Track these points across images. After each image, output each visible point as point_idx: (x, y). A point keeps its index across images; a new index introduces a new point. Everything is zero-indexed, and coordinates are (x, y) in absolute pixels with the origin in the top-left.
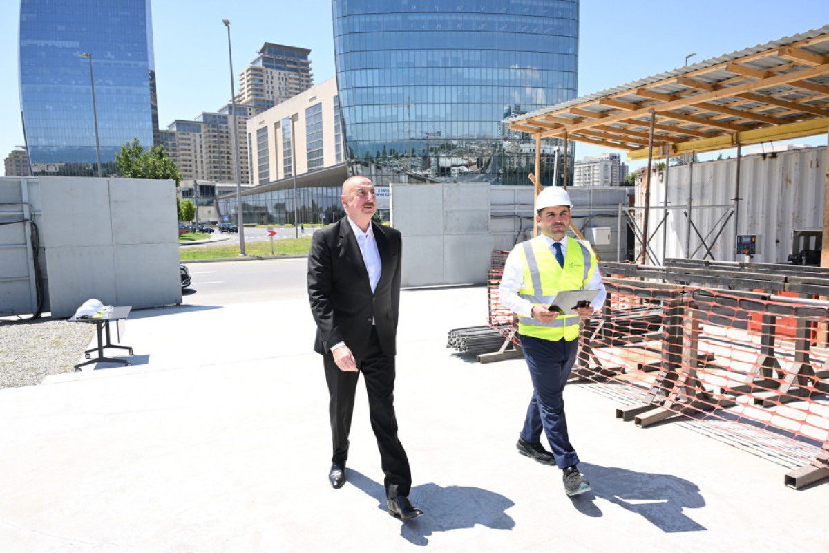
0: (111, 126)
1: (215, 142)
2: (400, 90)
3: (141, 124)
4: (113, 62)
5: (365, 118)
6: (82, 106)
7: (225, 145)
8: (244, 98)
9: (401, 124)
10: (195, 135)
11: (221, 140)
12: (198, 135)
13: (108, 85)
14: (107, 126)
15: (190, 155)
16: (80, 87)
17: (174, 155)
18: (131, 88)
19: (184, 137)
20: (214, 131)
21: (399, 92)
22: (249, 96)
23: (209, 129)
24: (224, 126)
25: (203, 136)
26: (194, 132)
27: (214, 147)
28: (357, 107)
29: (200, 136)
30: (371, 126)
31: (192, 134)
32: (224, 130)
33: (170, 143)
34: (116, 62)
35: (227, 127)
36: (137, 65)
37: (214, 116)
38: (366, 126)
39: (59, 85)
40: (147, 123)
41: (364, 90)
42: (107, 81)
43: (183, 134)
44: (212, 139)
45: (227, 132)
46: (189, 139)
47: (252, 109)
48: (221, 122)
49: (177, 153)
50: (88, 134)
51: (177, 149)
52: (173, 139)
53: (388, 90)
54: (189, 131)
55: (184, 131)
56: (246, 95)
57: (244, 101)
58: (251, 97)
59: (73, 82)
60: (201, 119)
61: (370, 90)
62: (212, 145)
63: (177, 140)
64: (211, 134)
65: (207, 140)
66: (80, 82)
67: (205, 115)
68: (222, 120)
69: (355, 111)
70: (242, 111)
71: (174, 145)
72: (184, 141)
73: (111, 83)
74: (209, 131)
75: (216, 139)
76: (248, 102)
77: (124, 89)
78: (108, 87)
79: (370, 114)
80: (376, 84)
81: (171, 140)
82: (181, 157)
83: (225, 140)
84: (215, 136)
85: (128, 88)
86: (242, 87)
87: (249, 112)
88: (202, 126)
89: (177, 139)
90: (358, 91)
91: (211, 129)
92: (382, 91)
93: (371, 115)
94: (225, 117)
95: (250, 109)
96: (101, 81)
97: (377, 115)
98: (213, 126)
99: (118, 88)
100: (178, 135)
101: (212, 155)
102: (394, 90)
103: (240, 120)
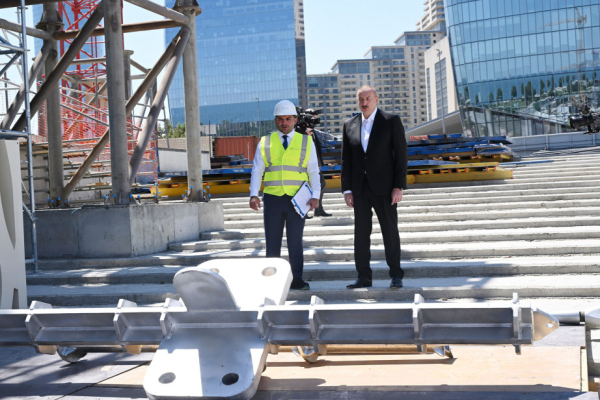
0: (253, 79)
1: (387, 83)
2: (517, 20)
3: (284, 74)
4: (256, 6)
5: (475, 57)
6: (223, 60)
7: (400, 85)
8: (429, 21)
9: (519, 60)
10: (361, 77)
11: (396, 79)
12: (365, 76)
13: (251, 33)
14: (249, 79)
15: (355, 103)
16: (222, 39)
17: (335, 104)
18: (275, 33)
19: (348, 80)
20: (386, 69)
21: (515, 22)
22: (433, 18)
23: (379, 67)
24: (399, 60)
25: (372, 77)
26: (360, 73)
27: (387, 89)
28: (466, 45)
29: (369, 77)
30: (483, 65)
31: (357, 75)
32: (400, 66)
33: (331, 89)
34: (260, 6)
35: (403, 62)
36: (281, 6)
37: (387, 49)
38: (477, 66)
39: (202, 40)
40: (291, 72)
41: (474, 25)
42: (250, 30)
43: (346, 77)
44: (383, 80)
45: (403, 69)
46: (354, 83)
47: (437, 34)
48: (396, 57)
49: (339, 102)
50: (229, 90)
51: (340, 97)
52: (334, 85)
53: (502, 22)
54: (355, 72)
55: (349, 72)
56: (430, 18)
57: (428, 25)
58: (435, 19)
59: (215, 35)
60: (370, 56)
61: (480, 24)
62: (383, 87)
63: (340, 86)
64: (382, 73)
65: (377, 81)
66: (222, 34)
67: (375, 50)
68: (396, 53)
69: (464, 50)
70: (423, 39)
71: (335, 91)
72: (348, 86)
73: (254, 30)
74: (379, 69)
75: (389, 79)
76: (432, 27)
77: (267, 35)
78: (250, 36)
79: (480, 51)
80: (487, 16)
81: (332, 86)
82: (345, 106)
83: (400, 79)
84: (387, 76)
85: (271, 34)
86: (426, 6)
87: (433, 38)
88: (371, 64)
89: (339, 83)
90: (467, 26)
91: (382, 67)
92: (495, 23)
93: (482, 52)
94: (401, 50)
95: (434, 35)
96: (243, 29)
97: (489, 52)
98: (385, 63)
99: (261, 35)
100: (341, 79)
101: (383, 100)
102: (509, 20)
103: (420, 51)
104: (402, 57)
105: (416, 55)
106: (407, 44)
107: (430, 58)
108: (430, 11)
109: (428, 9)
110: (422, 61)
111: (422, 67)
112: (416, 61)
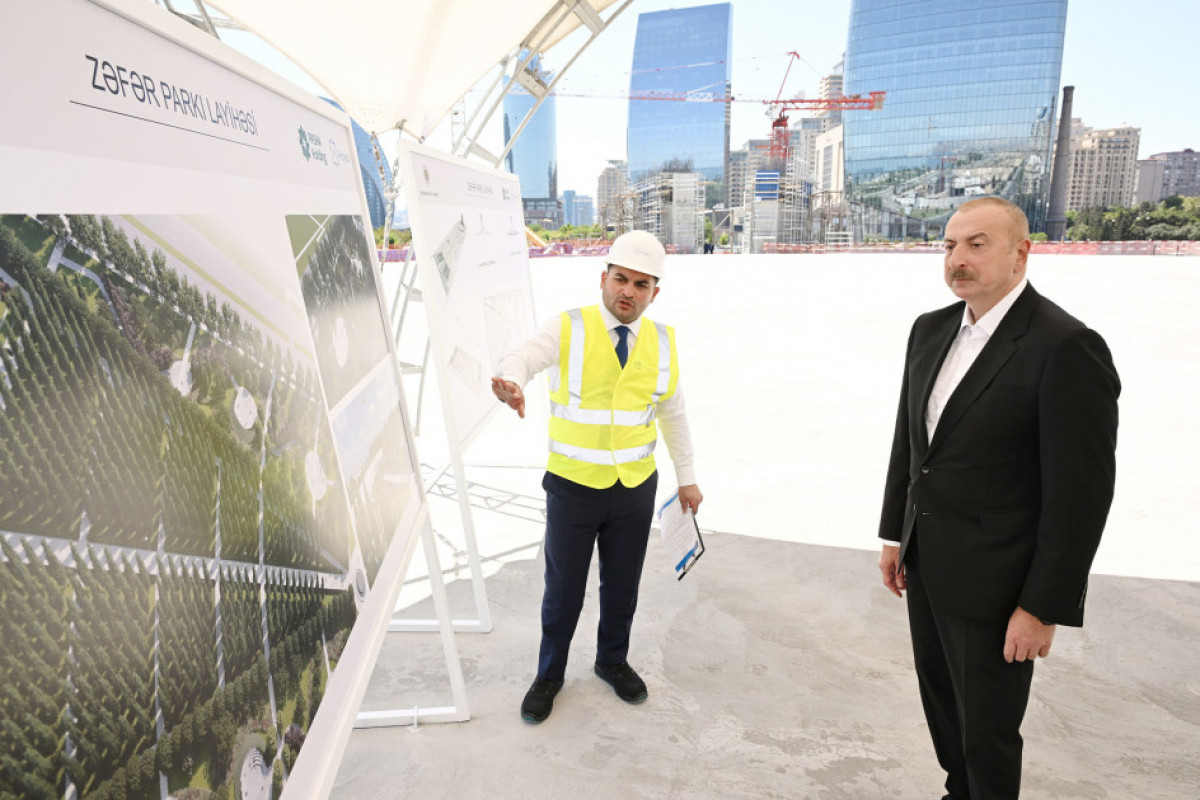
19: (755, 155)
33: (741, 163)
39: (656, 127)
43: (754, 153)
51: (748, 168)
52: (745, 159)
54: (761, 150)
59: (666, 123)
66: (671, 122)
71: (745, 164)
81: (743, 160)
87: (823, 124)
89: (748, 159)
95: (825, 121)
96: (687, 120)
100: (750, 155)
103: (813, 134)
104: (798, 138)
105: (809, 136)
106: (803, 128)
107: (821, 142)
108: (823, 90)
109: (821, 88)
110: (814, 142)
111: (813, 147)
112: (809, 141)
